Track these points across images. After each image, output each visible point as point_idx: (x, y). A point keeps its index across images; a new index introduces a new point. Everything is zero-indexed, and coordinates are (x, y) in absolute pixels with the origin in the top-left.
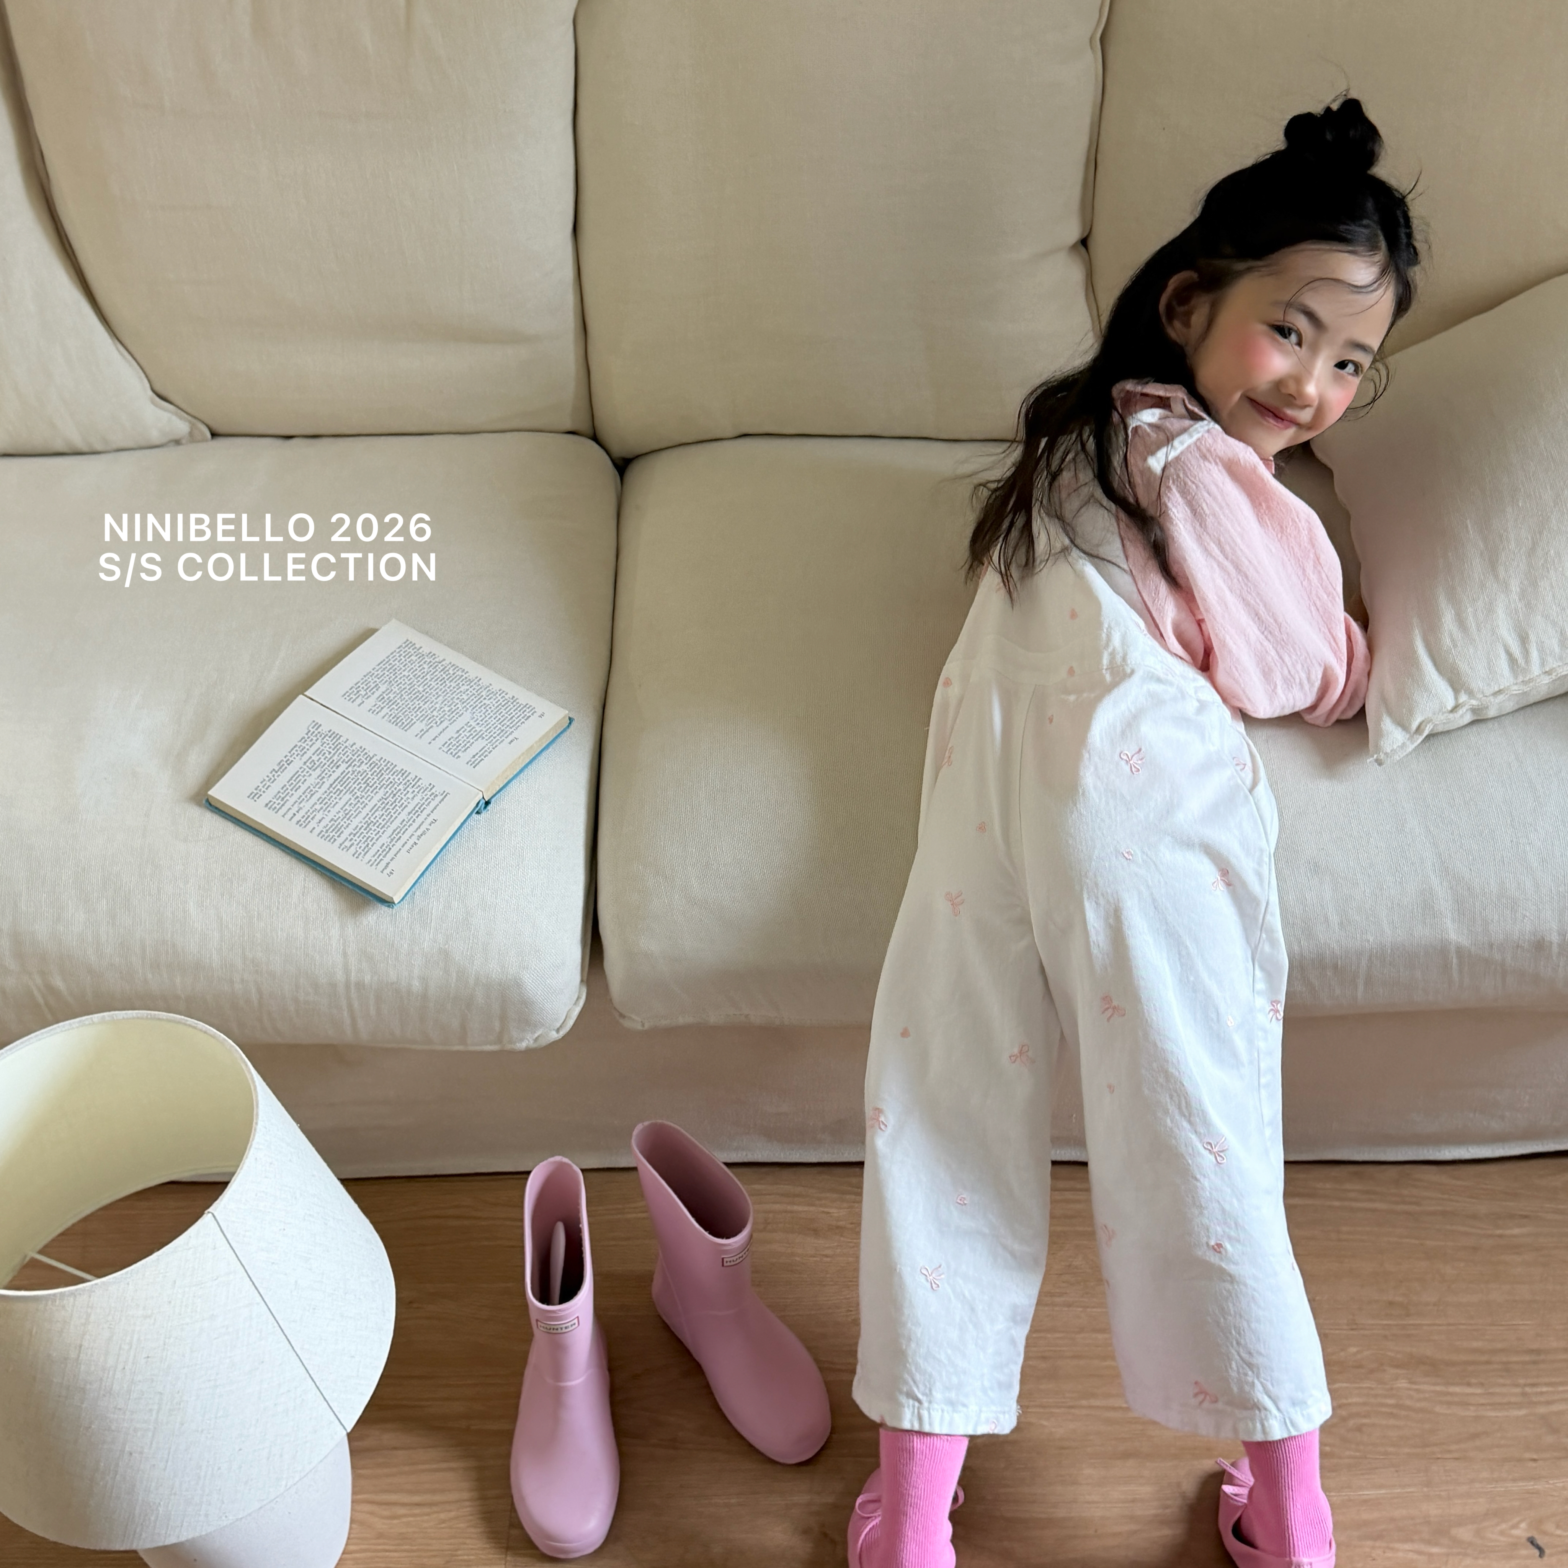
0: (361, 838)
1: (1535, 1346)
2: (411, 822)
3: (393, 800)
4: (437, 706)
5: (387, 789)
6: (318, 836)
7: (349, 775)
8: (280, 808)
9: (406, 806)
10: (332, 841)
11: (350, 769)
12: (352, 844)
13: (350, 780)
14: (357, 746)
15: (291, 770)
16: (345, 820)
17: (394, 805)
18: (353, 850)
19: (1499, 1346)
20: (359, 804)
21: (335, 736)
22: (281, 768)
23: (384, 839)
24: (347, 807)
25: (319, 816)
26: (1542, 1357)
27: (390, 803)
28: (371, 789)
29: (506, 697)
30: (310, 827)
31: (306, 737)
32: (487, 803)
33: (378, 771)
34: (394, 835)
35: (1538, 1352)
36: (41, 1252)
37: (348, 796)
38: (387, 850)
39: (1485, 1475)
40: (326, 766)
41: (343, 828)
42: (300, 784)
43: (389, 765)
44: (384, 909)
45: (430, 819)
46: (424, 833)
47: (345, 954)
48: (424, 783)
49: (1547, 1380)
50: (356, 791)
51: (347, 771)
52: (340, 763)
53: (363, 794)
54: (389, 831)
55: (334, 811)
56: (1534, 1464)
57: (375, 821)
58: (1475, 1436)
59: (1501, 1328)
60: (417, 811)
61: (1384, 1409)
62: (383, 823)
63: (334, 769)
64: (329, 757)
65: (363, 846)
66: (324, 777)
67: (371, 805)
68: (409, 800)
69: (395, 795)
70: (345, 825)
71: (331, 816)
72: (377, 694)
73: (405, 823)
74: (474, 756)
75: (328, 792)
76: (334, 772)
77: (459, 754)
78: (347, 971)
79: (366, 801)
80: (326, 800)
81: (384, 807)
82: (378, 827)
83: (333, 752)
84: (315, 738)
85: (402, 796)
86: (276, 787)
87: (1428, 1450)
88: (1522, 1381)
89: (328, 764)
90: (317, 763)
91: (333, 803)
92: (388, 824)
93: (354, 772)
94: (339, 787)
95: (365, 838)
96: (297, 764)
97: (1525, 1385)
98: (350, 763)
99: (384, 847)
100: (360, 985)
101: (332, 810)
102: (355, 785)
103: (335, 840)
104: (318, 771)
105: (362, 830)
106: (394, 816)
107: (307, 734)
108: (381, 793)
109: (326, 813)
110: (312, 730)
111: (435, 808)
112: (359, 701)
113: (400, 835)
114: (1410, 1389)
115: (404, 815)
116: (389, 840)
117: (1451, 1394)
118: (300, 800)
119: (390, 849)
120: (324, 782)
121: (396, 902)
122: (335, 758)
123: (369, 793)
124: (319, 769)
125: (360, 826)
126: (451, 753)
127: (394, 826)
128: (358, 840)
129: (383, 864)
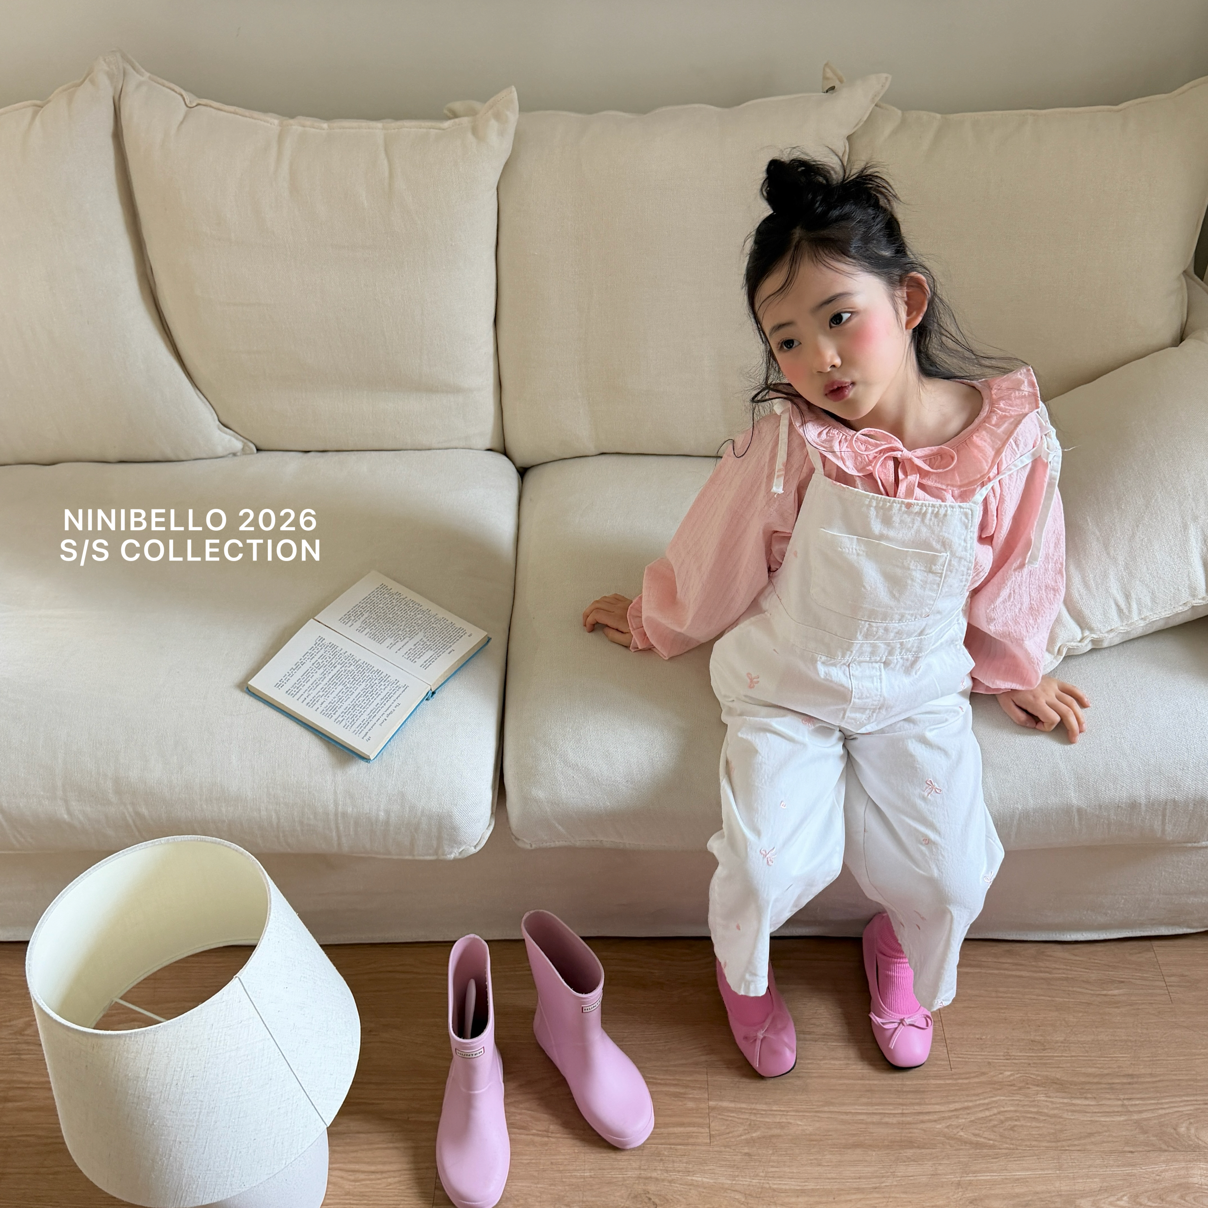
0: (349, 715)
1: (1130, 1072)
2: (383, 705)
3: (371, 690)
4: (401, 627)
5: (368, 683)
6: (321, 713)
7: (342, 673)
8: (296, 694)
9: (380, 694)
10: (330, 717)
11: (343, 668)
12: (344, 719)
13: (343, 676)
14: (348, 653)
15: (304, 669)
16: (339, 703)
17: (372, 693)
18: (343, 723)
19: (1106, 1071)
20: (348, 692)
21: (333, 646)
22: (297, 667)
23: (365, 716)
24: (340, 694)
25: (322, 700)
26: (1135, 1080)
27: (369, 692)
28: (357, 683)
29: (447, 622)
30: (315, 707)
31: (315, 646)
32: (433, 693)
33: (362, 670)
34: (371, 714)
35: (1131, 1076)
36: (121, 998)
37: (341, 687)
38: (367, 723)
39: (1098, 1162)
40: (327, 666)
41: (337, 709)
42: (309, 678)
43: (369, 667)
44: (363, 764)
45: (395, 704)
46: (391, 713)
47: (335, 792)
48: (392, 679)
49: (1138, 1096)
50: (346, 683)
51: (341, 670)
52: (336, 664)
53: (351, 685)
54: (369, 710)
55: (331, 697)
56: (1130, 1155)
57: (359, 704)
58: (1091, 1135)
59: (1107, 1059)
60: (387, 698)
61: (1029, 1115)
62: (364, 705)
63: (332, 668)
64: (329, 660)
65: (351, 721)
66: (325, 674)
67: (356, 693)
68: (382, 690)
69: (372, 687)
70: (339, 706)
71: (329, 700)
72: (362, 619)
73: (379, 705)
74: (425, 662)
75: (328, 684)
76: (332, 670)
77: (416, 660)
78: (336, 804)
79: (353, 691)
80: (327, 689)
81: (365, 695)
82: (361, 708)
83: (332, 657)
84: (320, 648)
85: (377, 687)
86: (293, 680)
87: (1059, 1144)
88: (1122, 1097)
89: (329, 665)
90: (322, 665)
91: (331, 692)
92: (368, 706)
93: (345, 671)
94: (335, 680)
95: (352, 716)
96: (308, 664)
97: (1124, 1099)
98: (343, 664)
99: (364, 722)
100: (344, 814)
101: (330, 696)
102: (346, 680)
103: (332, 716)
104: (322, 670)
105: (350, 710)
106: (372, 701)
107: (315, 645)
108: (364, 685)
109: (326, 697)
110: (319, 643)
111: (399, 696)
112: (350, 624)
113: (375, 713)
114: (1046, 1101)
115: (378, 700)
116: (368, 717)
117: (1074, 1105)
118: (310, 689)
119: (368, 723)
120: (325, 677)
121: (372, 759)
122: (333, 661)
123: (355, 685)
124: (322, 668)
125: (349, 706)
126: (410, 659)
127: (371, 708)
128: (347, 717)
129: (364, 733)
